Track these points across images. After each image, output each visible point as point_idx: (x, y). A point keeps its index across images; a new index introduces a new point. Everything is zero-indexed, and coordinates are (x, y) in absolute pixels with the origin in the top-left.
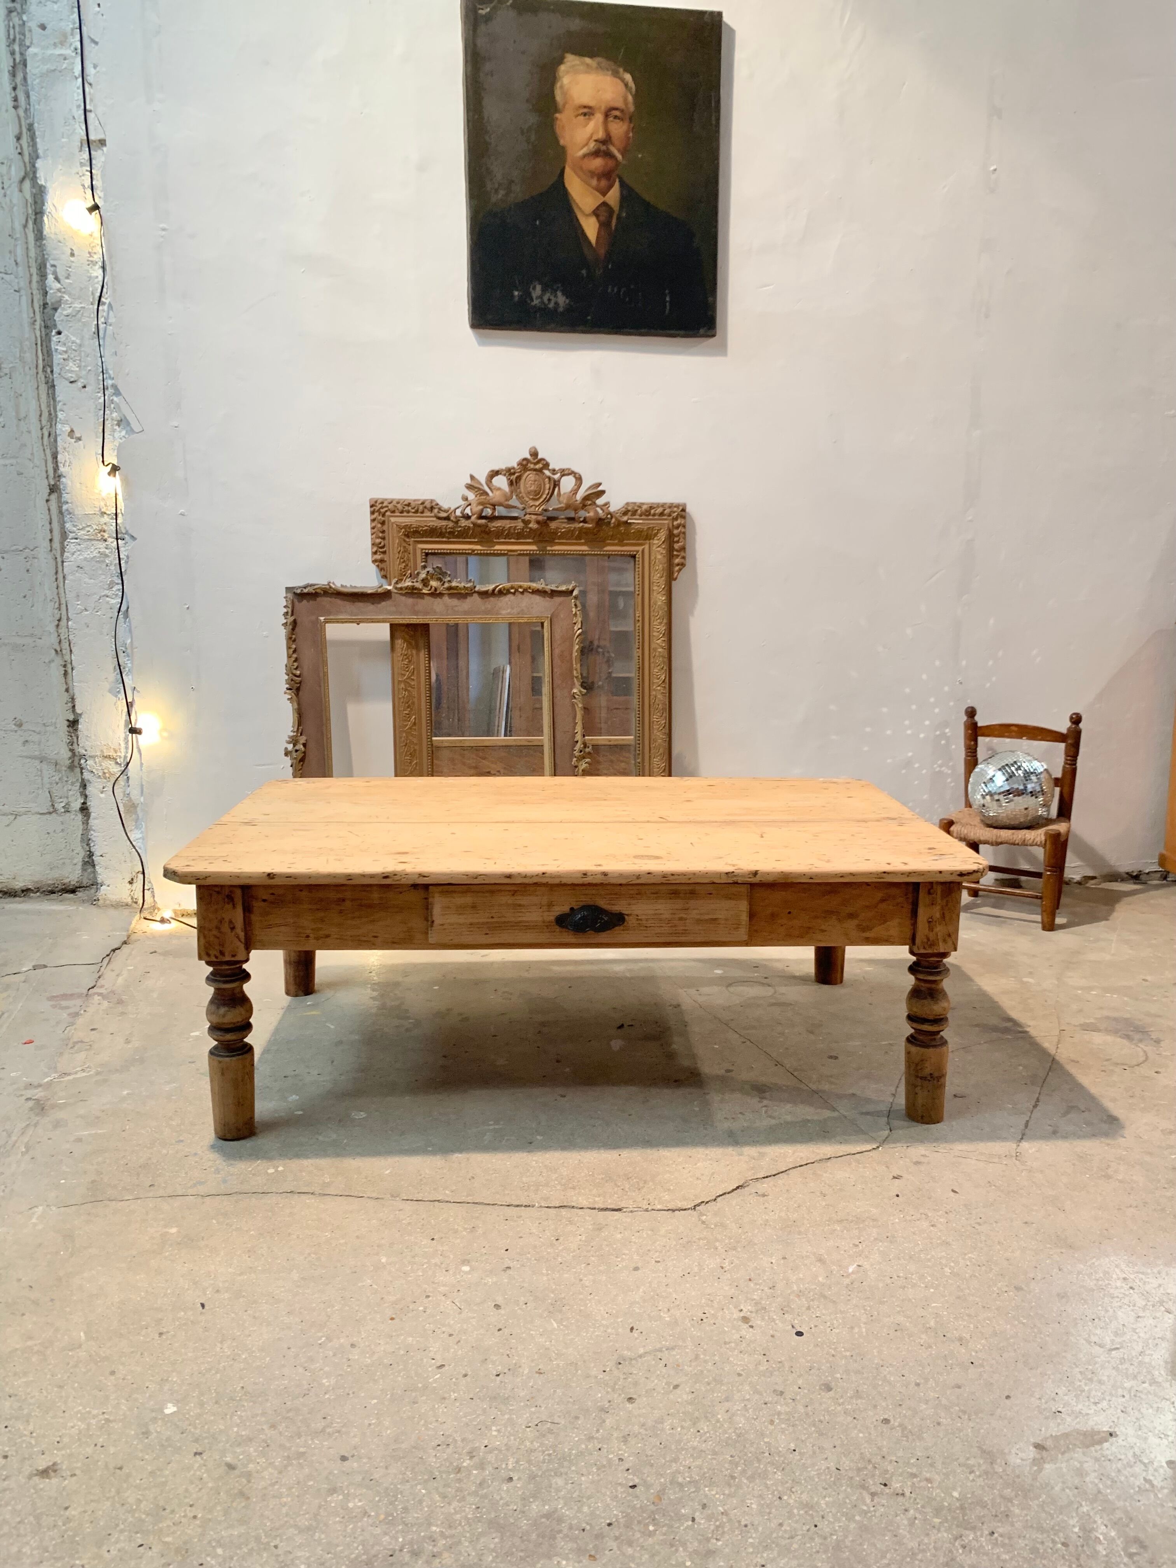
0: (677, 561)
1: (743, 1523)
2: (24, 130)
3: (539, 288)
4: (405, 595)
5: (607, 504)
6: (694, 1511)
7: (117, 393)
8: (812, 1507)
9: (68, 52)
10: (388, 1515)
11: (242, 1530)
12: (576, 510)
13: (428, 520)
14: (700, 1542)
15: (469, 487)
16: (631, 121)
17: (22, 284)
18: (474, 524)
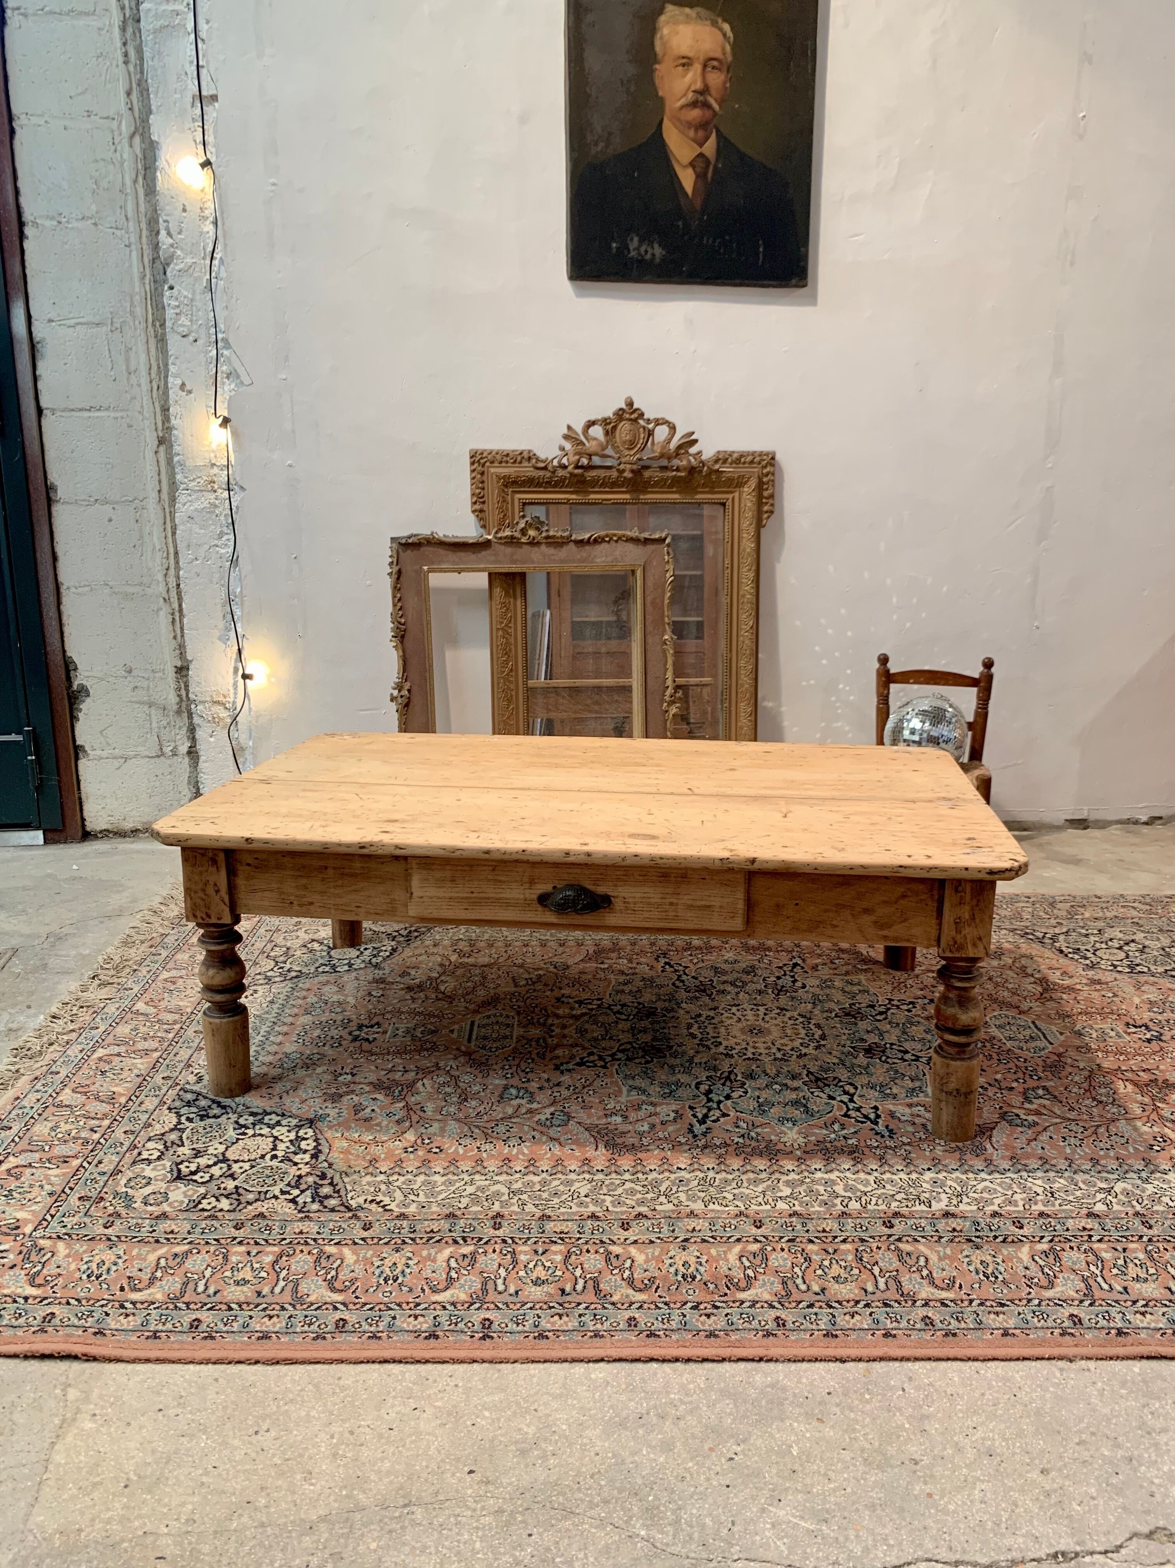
0: (766, 508)
1: (949, 1392)
2: (134, 86)
3: (636, 239)
4: (506, 544)
5: (699, 453)
6: (903, 1382)
7: (228, 346)
8: (1008, 1380)
9: (181, 7)
10: (628, 1385)
11: (502, 1395)
12: (669, 459)
13: (526, 470)
14: (914, 1408)
15: (566, 437)
16: (728, 71)
17: (132, 240)
18: (571, 474)
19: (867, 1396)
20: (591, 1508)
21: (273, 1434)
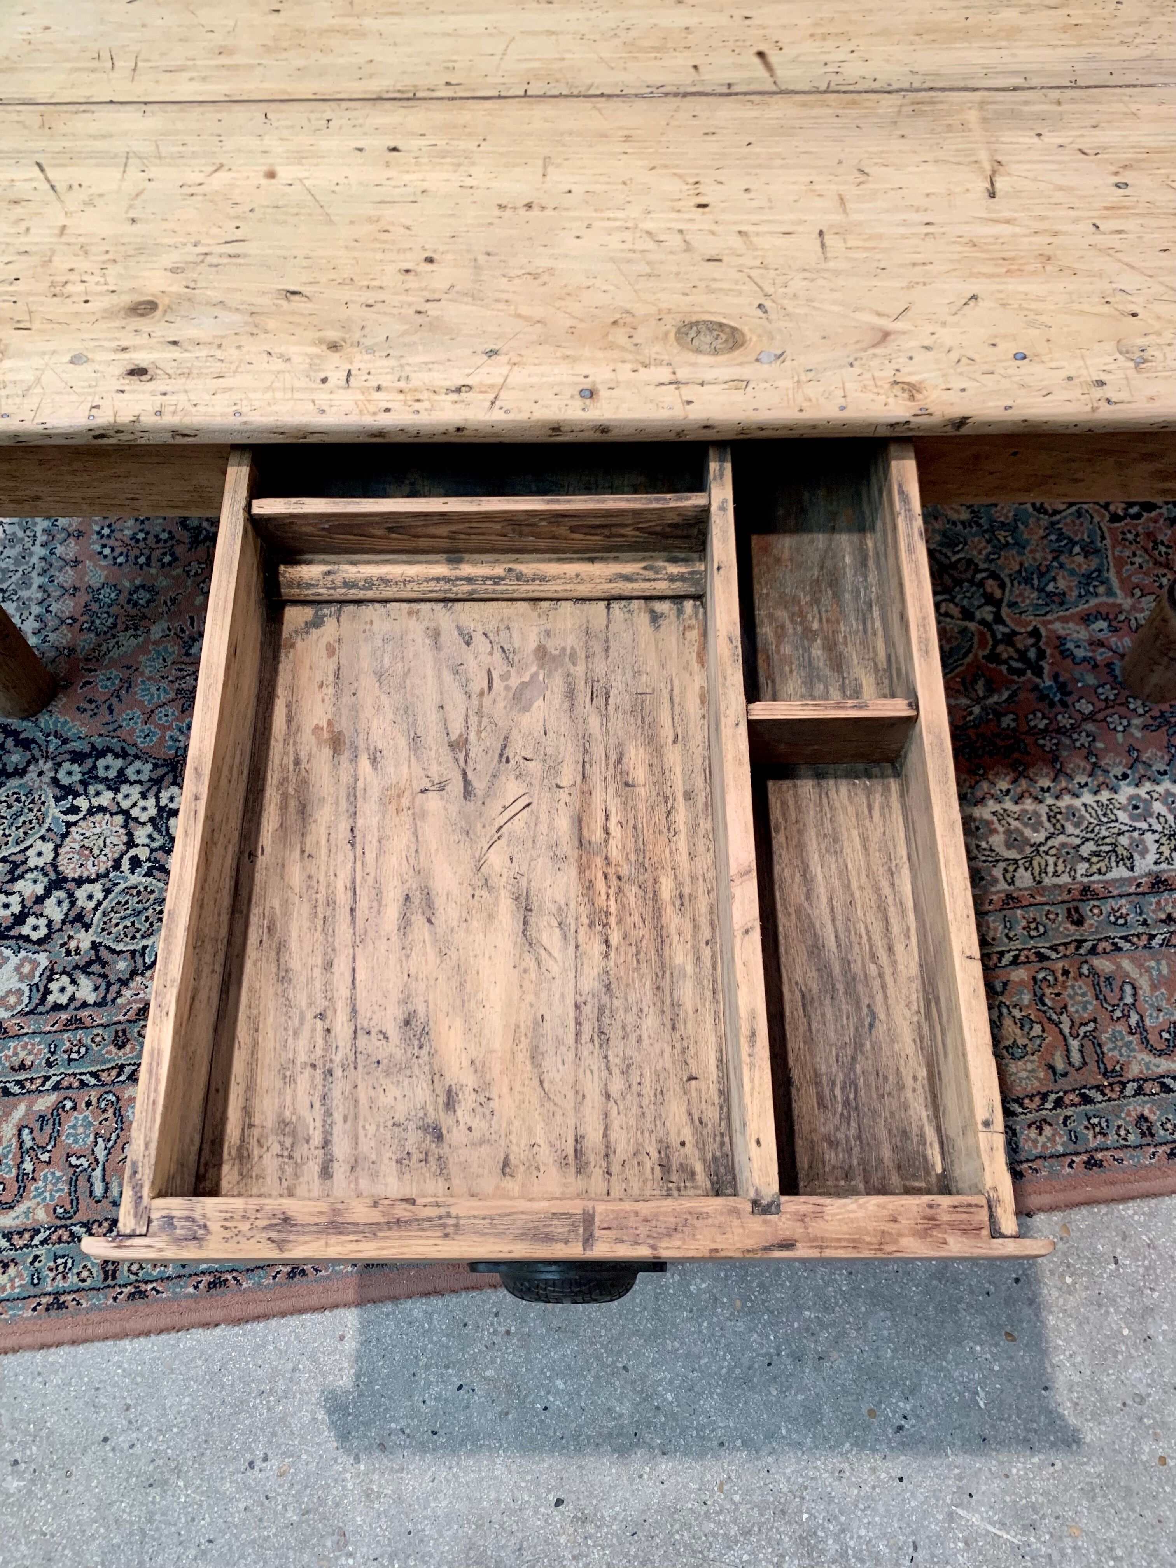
19: (1069, 1280)
20: (730, 1548)
21: (274, 1463)
